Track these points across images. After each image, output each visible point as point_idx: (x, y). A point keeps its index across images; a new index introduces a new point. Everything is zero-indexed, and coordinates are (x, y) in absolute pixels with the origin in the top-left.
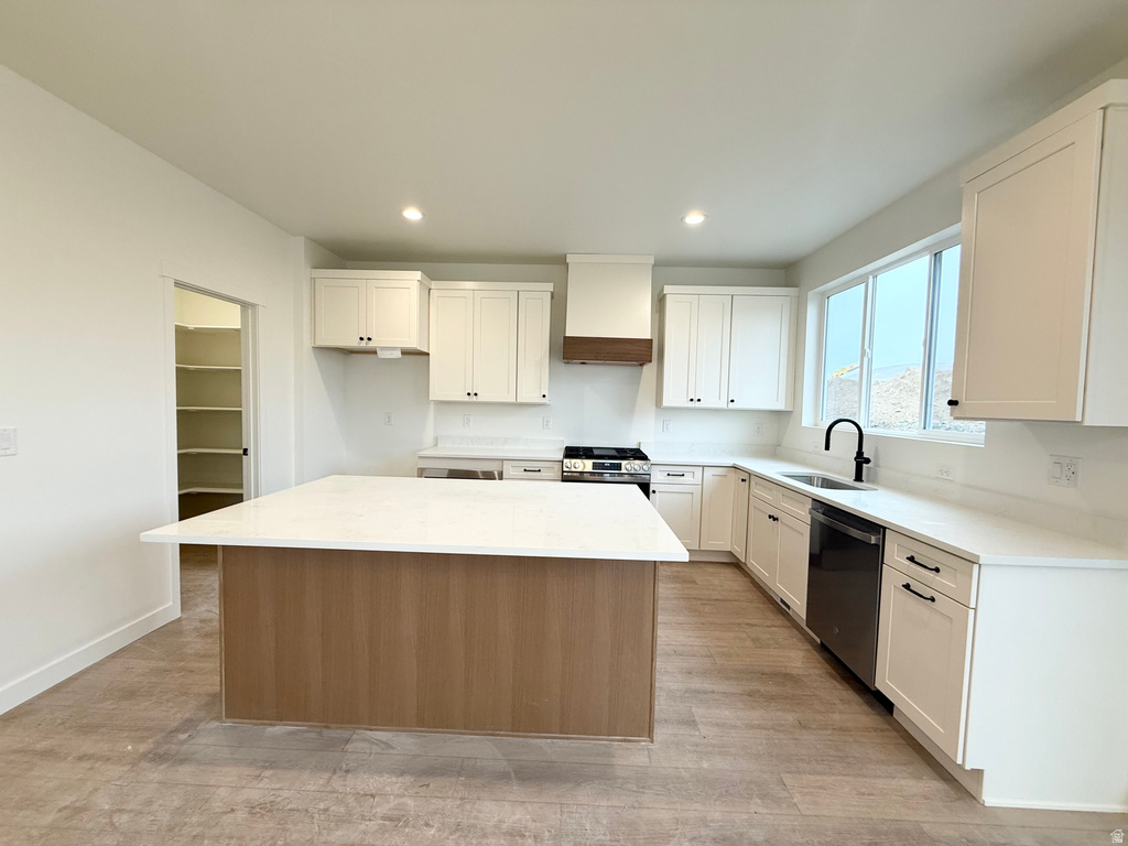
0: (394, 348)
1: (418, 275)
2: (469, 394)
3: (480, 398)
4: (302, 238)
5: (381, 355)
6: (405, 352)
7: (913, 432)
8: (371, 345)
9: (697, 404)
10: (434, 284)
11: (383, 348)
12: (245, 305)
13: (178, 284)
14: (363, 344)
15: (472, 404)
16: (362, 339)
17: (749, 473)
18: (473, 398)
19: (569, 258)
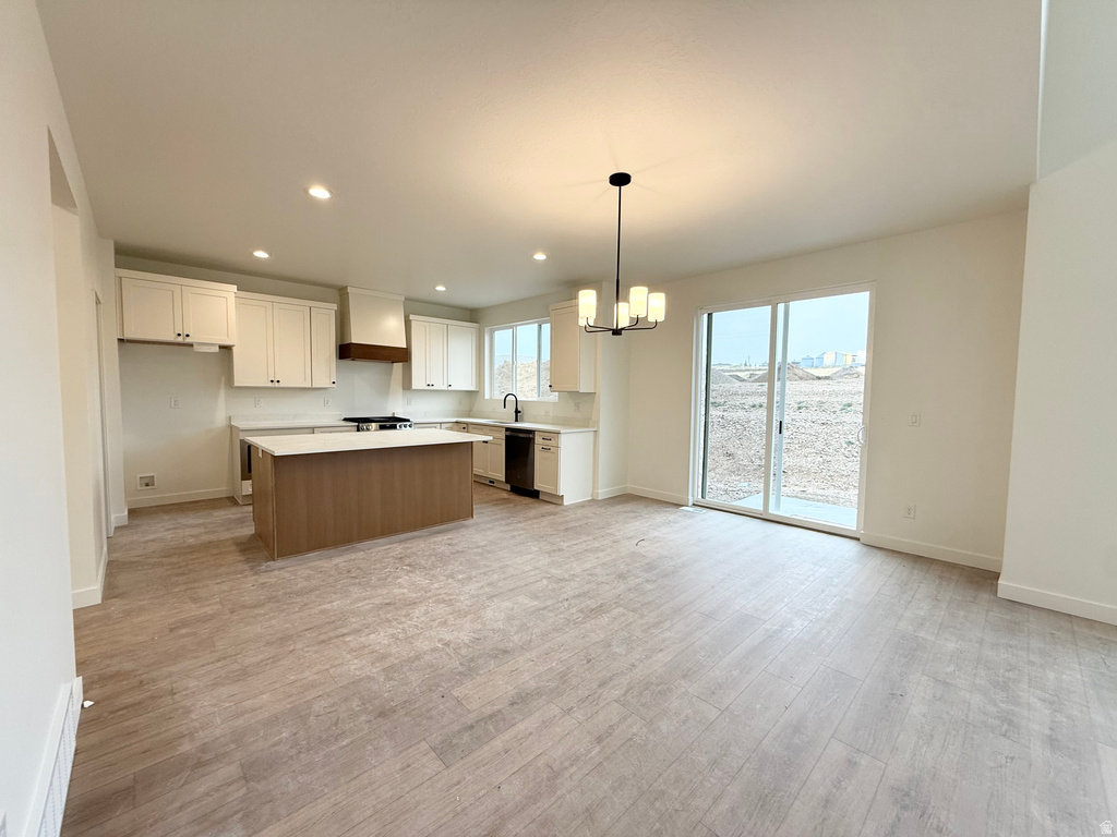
1: (235, 288)
2: (272, 381)
3: (281, 385)
5: (197, 348)
6: (221, 347)
7: (535, 398)
8: (188, 340)
9: (432, 388)
11: (200, 344)
14: (180, 339)
15: (275, 390)
16: (179, 335)
17: (467, 424)
18: (277, 385)
19: (349, 290)
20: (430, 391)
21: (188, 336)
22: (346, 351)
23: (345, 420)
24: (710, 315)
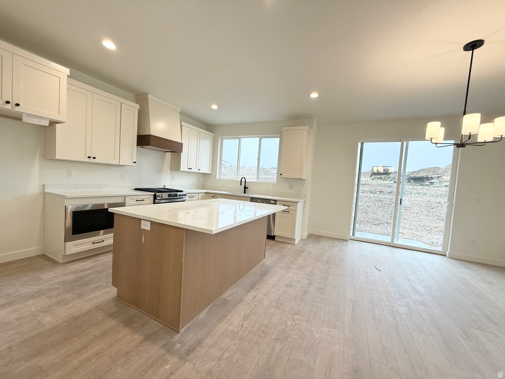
0: (43, 118)
1: (68, 71)
2: (89, 157)
5: (28, 120)
6: (50, 121)
8: (17, 109)
9: (190, 170)
11: (31, 115)
16: (8, 102)
17: (215, 194)
19: (150, 96)
20: (189, 173)
21: (17, 105)
22: (144, 140)
23: (136, 189)
24: (362, 144)
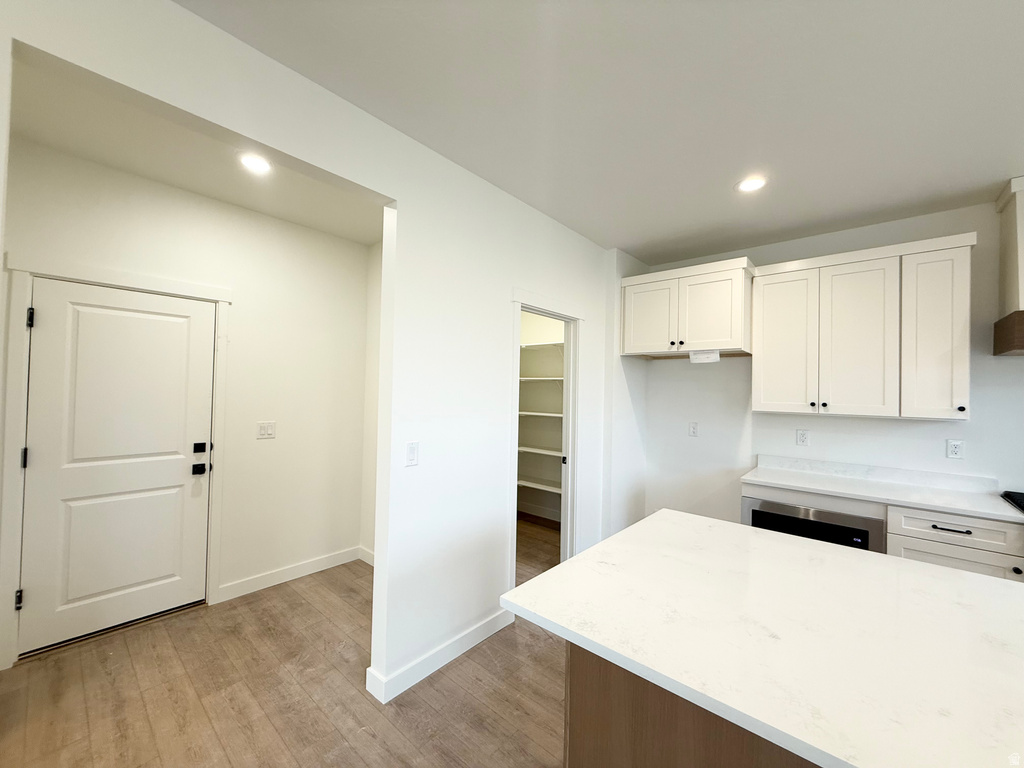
0: (712, 351)
1: (743, 262)
2: (813, 404)
3: (831, 410)
4: (616, 250)
5: (694, 359)
6: (724, 355)
10: (757, 271)
11: (697, 352)
12: (569, 321)
13: (525, 308)
14: (674, 349)
15: (818, 416)
16: (673, 343)
18: (822, 410)
21: (682, 343)
23: (1006, 496)
